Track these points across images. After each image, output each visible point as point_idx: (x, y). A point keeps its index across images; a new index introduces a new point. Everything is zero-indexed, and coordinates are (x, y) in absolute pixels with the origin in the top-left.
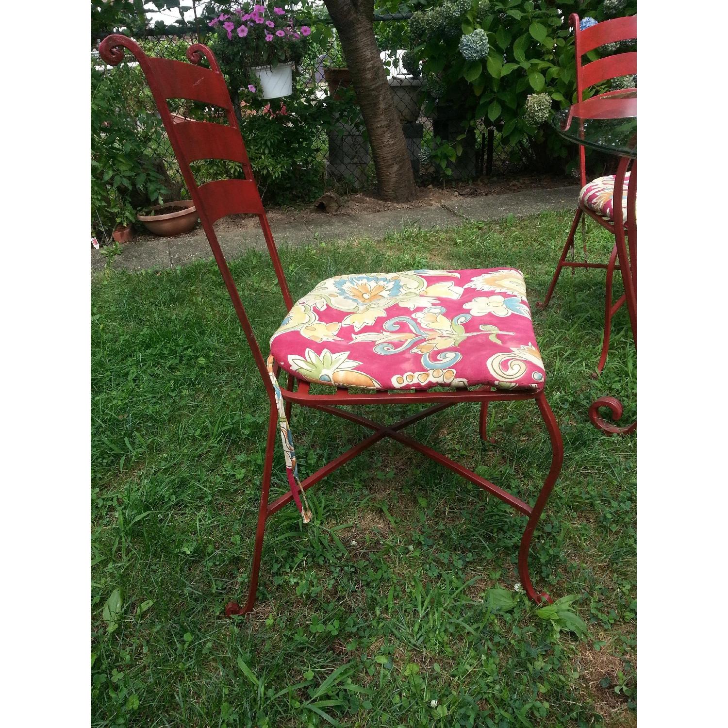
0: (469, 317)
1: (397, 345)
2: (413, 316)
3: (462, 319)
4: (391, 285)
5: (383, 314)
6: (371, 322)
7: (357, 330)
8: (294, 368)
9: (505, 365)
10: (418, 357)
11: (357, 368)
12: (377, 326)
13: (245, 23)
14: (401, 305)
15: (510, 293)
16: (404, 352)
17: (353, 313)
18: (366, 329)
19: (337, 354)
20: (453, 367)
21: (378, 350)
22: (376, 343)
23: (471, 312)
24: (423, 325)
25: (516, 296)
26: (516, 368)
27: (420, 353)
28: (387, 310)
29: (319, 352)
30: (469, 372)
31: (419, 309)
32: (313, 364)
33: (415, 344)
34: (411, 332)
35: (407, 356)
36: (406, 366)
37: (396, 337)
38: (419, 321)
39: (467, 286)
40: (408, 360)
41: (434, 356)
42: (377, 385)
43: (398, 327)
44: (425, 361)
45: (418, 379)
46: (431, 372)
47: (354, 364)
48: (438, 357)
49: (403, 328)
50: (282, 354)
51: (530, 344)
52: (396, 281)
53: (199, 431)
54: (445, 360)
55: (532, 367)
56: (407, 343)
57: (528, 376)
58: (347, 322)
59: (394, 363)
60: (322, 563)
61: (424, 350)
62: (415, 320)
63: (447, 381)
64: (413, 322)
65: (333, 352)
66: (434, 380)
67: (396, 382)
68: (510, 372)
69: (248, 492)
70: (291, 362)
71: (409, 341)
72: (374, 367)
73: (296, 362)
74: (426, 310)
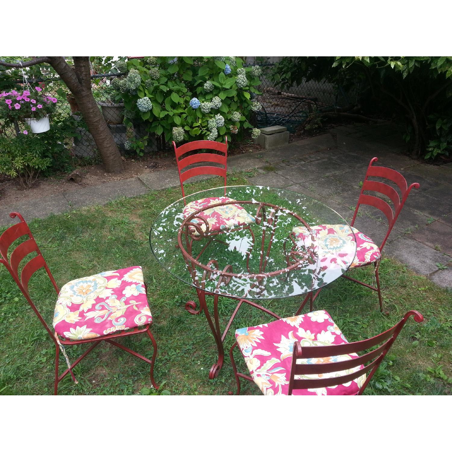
0: (125, 298)
1: (102, 317)
2: (106, 301)
3: (123, 299)
4: (93, 284)
5: (94, 302)
6: (90, 307)
7: (85, 311)
8: (67, 336)
9: (140, 319)
10: (111, 321)
11: (91, 331)
12: (93, 309)
13: (19, 102)
14: (100, 297)
15: (137, 282)
16: (105, 320)
17: (83, 303)
18: (89, 310)
19: (82, 327)
20: (124, 324)
21: (96, 321)
22: (95, 318)
23: (126, 296)
24: (110, 305)
25: (140, 283)
26: (143, 319)
27: (111, 319)
28: (95, 300)
29: (75, 328)
30: (129, 325)
31: (107, 298)
32: (74, 334)
33: (109, 315)
34: (107, 309)
35: (107, 321)
36: (108, 325)
37: (102, 313)
38: (108, 304)
39: (122, 280)
40: (107, 323)
41: (117, 320)
42: (99, 335)
43: (101, 308)
44: (114, 322)
45: (113, 330)
46: (116, 327)
47: (90, 330)
48: (118, 321)
49: (103, 308)
50: (61, 332)
51: (146, 306)
52: (94, 280)
53: (21, 341)
54: (121, 322)
55: (148, 317)
56: (106, 315)
57: (147, 321)
58: (81, 309)
59: (103, 325)
60: (81, 392)
61: (112, 318)
62: (107, 303)
63: (123, 329)
64: (106, 305)
65: (81, 327)
66: (118, 329)
67: (105, 333)
68: (142, 321)
69: (48, 367)
70: (65, 335)
71: (106, 314)
72: (97, 329)
73: (67, 334)
74: (110, 298)
